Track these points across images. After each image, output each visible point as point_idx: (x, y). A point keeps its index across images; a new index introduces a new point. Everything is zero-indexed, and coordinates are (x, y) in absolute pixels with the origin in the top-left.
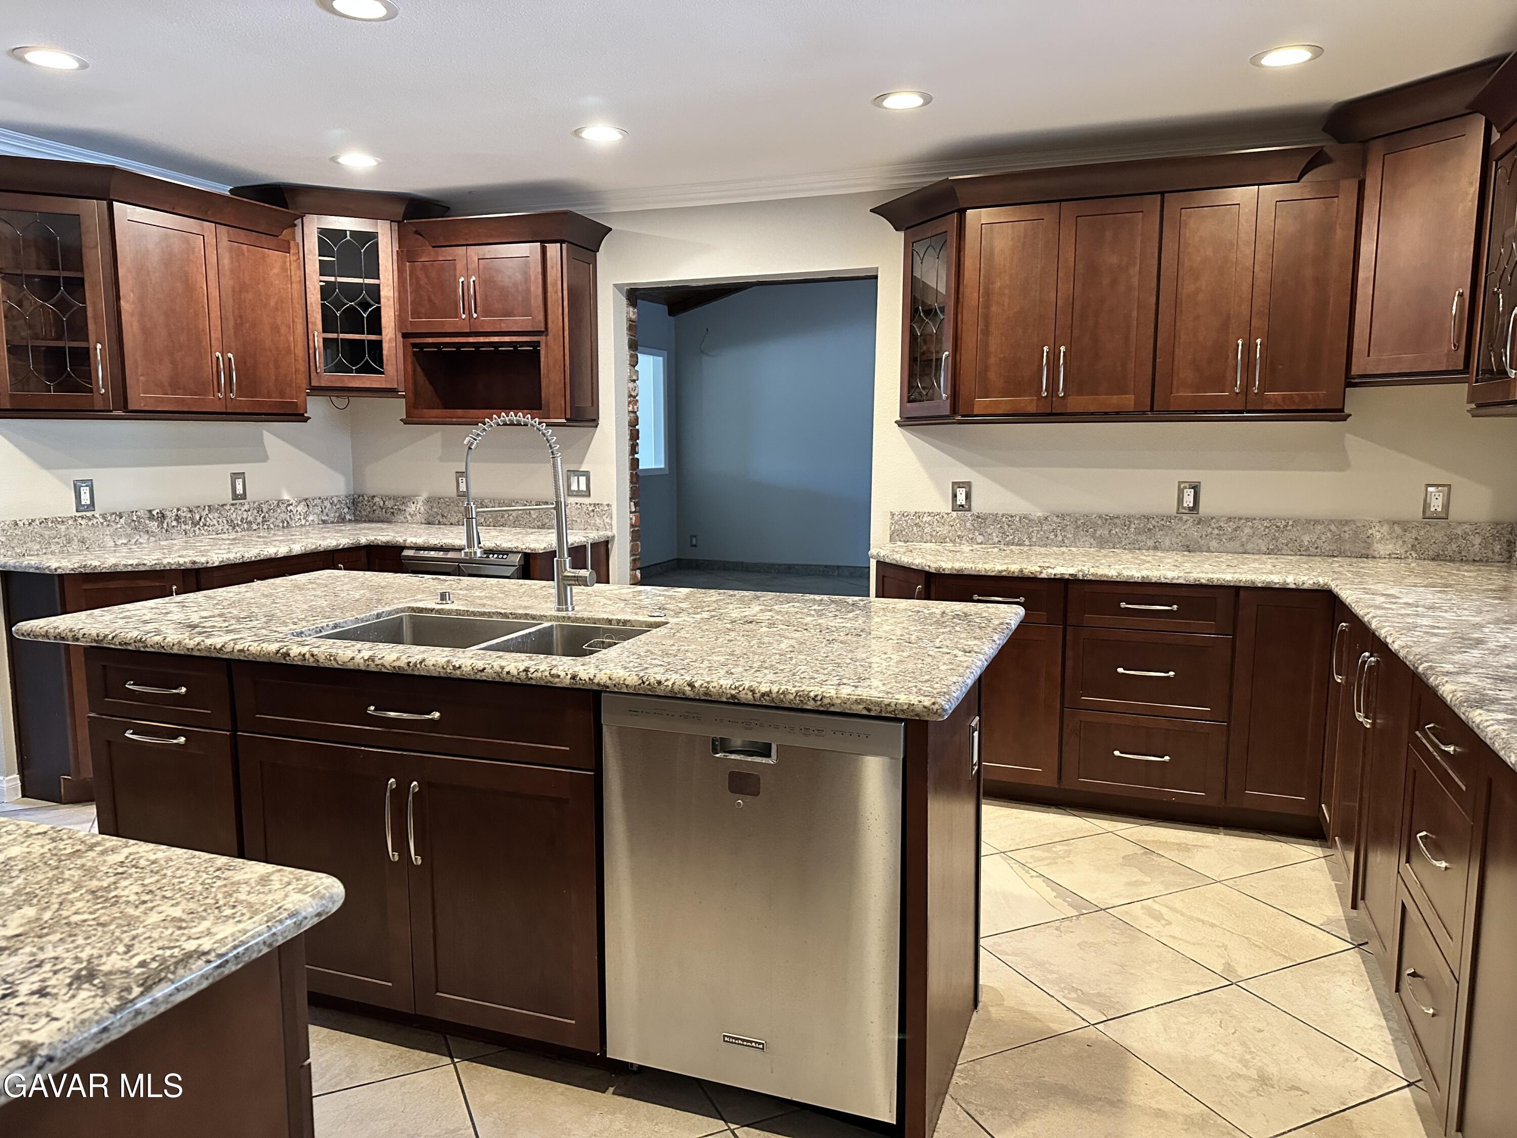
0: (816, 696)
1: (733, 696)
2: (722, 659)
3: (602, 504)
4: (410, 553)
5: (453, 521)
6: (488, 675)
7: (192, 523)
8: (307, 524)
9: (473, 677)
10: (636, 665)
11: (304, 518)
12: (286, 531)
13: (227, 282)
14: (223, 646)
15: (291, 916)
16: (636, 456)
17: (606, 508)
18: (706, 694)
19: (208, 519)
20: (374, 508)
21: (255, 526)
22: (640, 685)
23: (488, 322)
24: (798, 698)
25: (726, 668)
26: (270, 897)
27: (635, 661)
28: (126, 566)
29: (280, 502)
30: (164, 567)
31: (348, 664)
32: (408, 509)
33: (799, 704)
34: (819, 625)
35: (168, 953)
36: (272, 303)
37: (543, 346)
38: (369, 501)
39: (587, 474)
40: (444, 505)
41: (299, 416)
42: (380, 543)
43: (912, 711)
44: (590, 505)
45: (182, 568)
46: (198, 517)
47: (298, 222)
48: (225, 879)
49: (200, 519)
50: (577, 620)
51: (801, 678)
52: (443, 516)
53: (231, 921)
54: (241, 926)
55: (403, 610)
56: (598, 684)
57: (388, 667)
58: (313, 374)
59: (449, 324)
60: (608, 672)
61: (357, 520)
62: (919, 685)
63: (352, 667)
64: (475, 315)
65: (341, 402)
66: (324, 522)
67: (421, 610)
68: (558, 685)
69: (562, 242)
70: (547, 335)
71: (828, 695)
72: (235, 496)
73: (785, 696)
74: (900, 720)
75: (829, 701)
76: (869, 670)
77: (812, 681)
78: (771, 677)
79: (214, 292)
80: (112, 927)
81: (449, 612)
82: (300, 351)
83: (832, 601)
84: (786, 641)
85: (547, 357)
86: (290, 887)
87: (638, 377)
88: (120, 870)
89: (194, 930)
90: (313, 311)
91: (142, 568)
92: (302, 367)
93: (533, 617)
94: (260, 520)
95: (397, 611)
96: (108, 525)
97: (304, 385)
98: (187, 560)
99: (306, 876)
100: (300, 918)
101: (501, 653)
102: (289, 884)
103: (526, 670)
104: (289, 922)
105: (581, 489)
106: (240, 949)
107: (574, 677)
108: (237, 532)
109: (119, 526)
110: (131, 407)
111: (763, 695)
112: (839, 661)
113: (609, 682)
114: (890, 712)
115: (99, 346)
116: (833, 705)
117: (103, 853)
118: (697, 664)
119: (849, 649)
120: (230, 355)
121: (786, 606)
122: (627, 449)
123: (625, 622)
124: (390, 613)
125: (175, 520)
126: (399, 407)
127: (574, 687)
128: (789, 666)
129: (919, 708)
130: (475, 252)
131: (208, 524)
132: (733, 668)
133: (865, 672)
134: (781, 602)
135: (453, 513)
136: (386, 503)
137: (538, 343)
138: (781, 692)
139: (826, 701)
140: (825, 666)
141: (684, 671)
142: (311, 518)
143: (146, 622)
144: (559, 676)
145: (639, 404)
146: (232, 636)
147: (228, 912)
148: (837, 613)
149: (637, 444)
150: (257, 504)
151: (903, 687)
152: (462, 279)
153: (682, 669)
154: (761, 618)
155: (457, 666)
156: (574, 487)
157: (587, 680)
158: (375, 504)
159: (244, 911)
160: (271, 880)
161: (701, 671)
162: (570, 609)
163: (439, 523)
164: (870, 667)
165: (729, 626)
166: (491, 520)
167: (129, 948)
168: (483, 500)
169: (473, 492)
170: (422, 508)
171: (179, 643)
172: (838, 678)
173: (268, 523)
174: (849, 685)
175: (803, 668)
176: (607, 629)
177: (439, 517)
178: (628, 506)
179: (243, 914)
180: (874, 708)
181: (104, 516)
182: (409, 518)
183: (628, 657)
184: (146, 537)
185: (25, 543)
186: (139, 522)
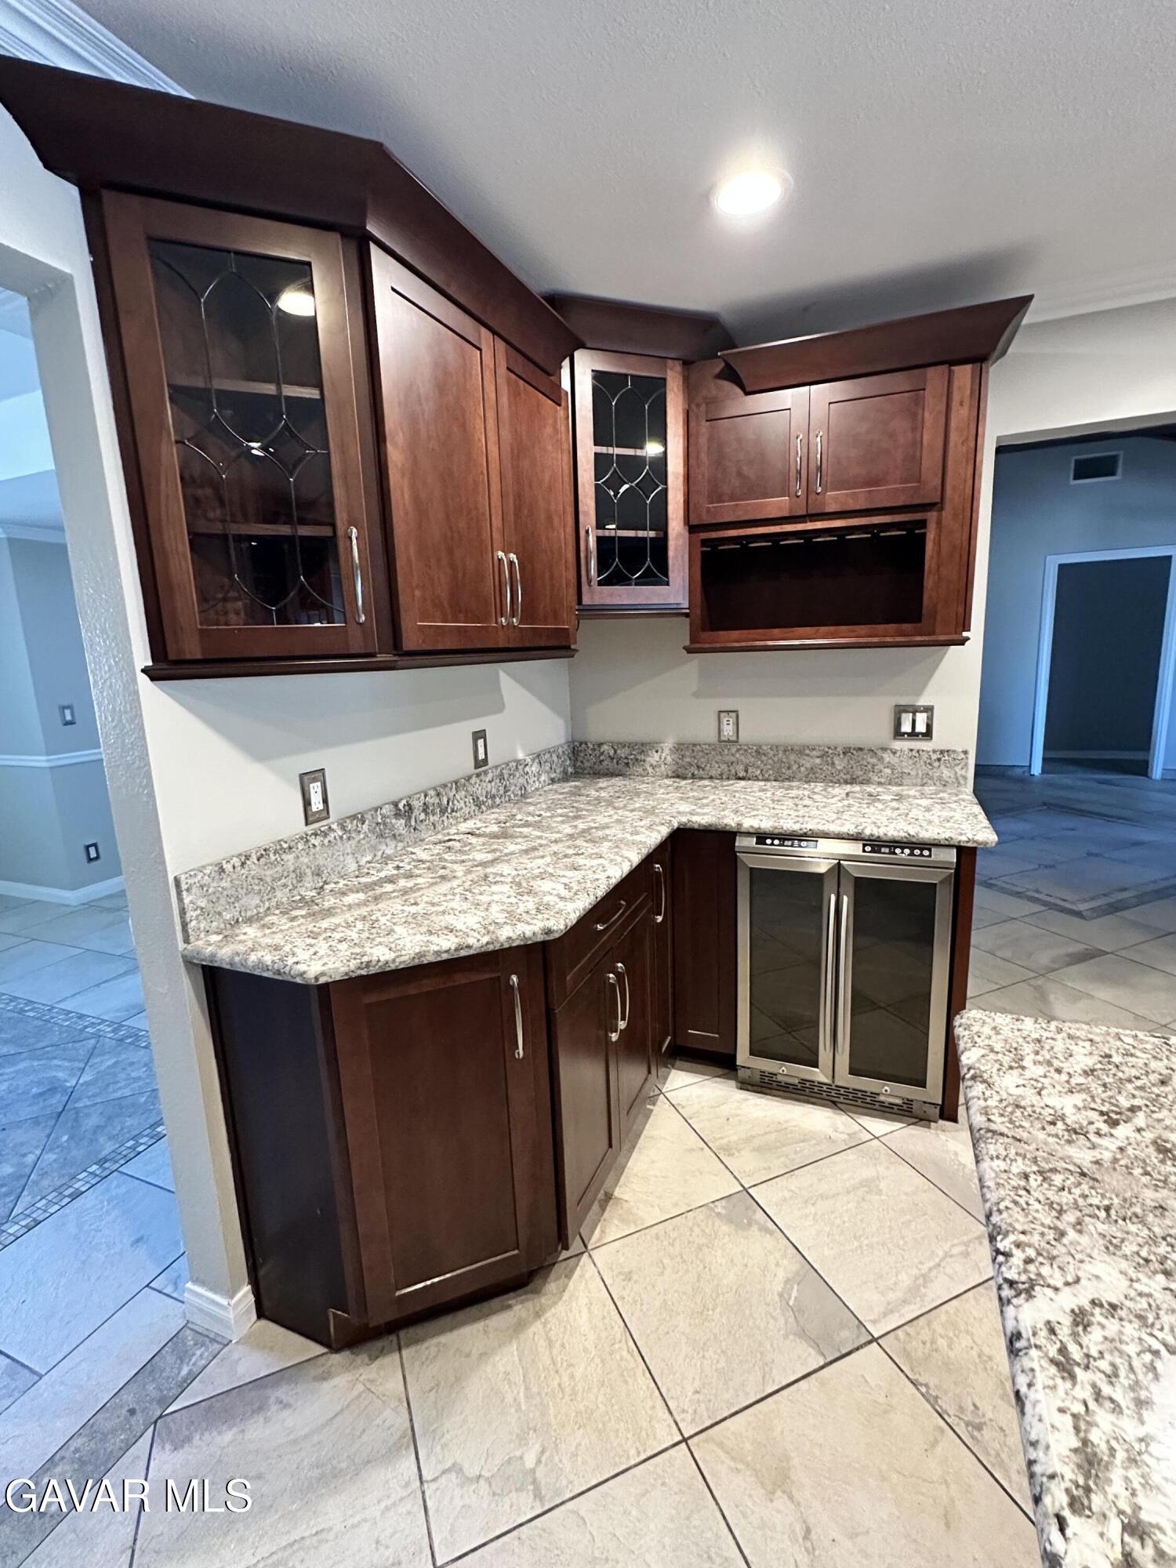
3: (954, 751)
5: (713, 773)
7: (440, 812)
8: (540, 786)
11: (537, 780)
17: (963, 756)
19: (456, 802)
20: (602, 758)
21: (498, 800)
29: (518, 762)
30: (502, 945)
32: (648, 759)
37: (931, 523)
38: (594, 750)
39: (929, 710)
40: (701, 754)
42: (696, 826)
44: (934, 751)
45: (530, 942)
46: (445, 801)
47: (566, 358)
49: (448, 804)
52: (698, 767)
58: (585, 587)
59: (774, 505)
61: (578, 773)
66: (554, 781)
70: (942, 509)
72: (478, 764)
79: (493, 451)
82: (565, 558)
85: (938, 543)
90: (585, 497)
92: (572, 577)
94: (502, 791)
96: (349, 838)
105: (918, 730)
108: (483, 812)
109: (362, 836)
110: (405, 644)
115: (354, 533)
120: (514, 557)
125: (423, 810)
126: (681, 631)
131: (455, 809)
135: (714, 763)
136: (619, 751)
137: (922, 524)
142: (542, 778)
150: (497, 769)
156: (906, 728)
158: (602, 753)
163: (693, 776)
166: (771, 772)
168: (760, 747)
169: (744, 737)
170: (669, 758)
173: (509, 793)
177: (694, 770)
181: (341, 824)
182: (650, 770)
184: (392, 844)
185: (238, 899)
186: (385, 824)
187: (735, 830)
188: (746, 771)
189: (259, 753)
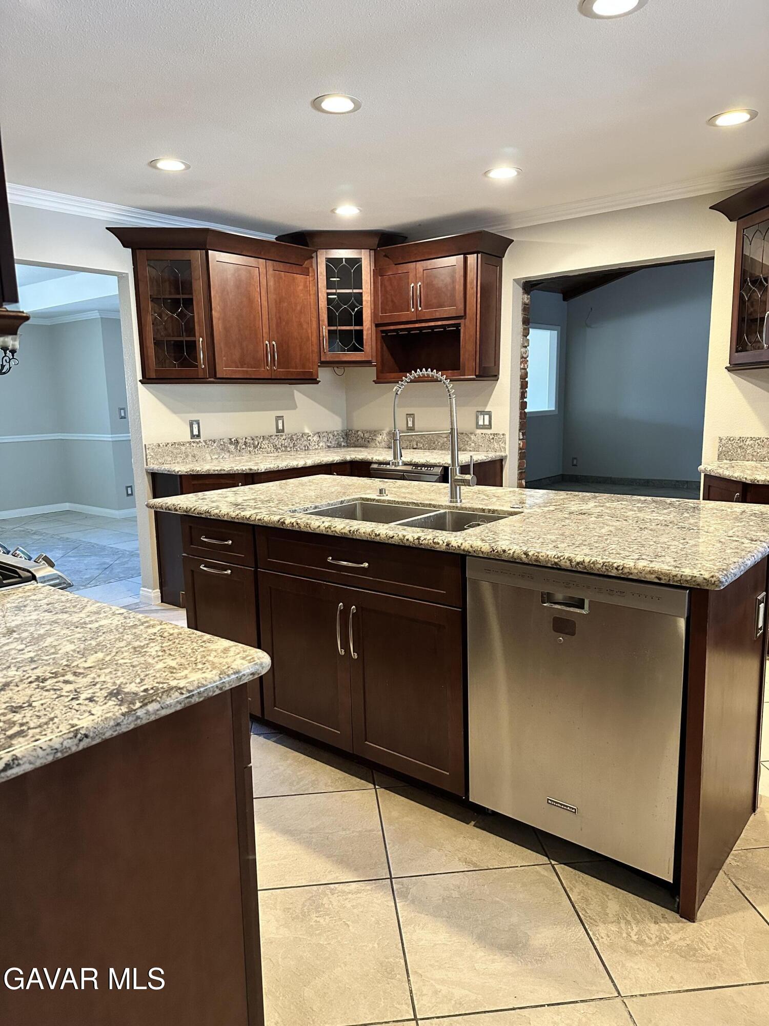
0: (619, 566)
1: (556, 563)
2: (553, 538)
3: (499, 434)
4: (375, 466)
6: (395, 540)
7: (254, 447)
8: (319, 448)
9: (387, 542)
10: (491, 539)
11: (317, 445)
12: (307, 452)
13: (272, 297)
14: (250, 517)
15: (235, 673)
16: (525, 400)
17: (502, 436)
18: (536, 561)
19: (262, 444)
20: (358, 438)
21: (289, 449)
22: (491, 552)
23: (428, 313)
24: (604, 567)
25: (554, 544)
26: (226, 660)
27: (491, 536)
28: (214, 470)
29: (303, 434)
30: (235, 472)
31: (317, 530)
32: (377, 439)
33: (605, 572)
34: (638, 517)
35: (161, 686)
36: (299, 308)
37: (462, 326)
38: (355, 434)
39: (489, 414)
41: (314, 381)
42: (358, 459)
43: (694, 581)
44: (491, 434)
45: (245, 472)
46: (256, 443)
47: (314, 255)
48: (205, 648)
49: (258, 444)
50: (462, 508)
51: (609, 553)
53: (200, 672)
54: (204, 675)
55: (357, 499)
56: (464, 550)
57: (339, 533)
58: (322, 354)
59: (404, 315)
60: (471, 542)
61: (348, 446)
62: (704, 563)
63: (319, 532)
64: (420, 309)
65: (339, 371)
66: (329, 447)
67: (368, 500)
68: (438, 549)
69: (477, 253)
70: (465, 319)
71: (628, 566)
72: (278, 431)
73: (594, 565)
74: (685, 588)
75: (629, 571)
76: (666, 550)
77: (618, 555)
78: (587, 551)
79: (265, 303)
80: (138, 668)
81: (384, 501)
82: (314, 339)
83: (654, 501)
84: (607, 528)
85: (465, 333)
86: (239, 656)
87: (529, 344)
88: (153, 637)
89: (178, 675)
90: (322, 313)
91: (223, 472)
92: (316, 349)
93: (434, 506)
94: (291, 445)
95: (354, 500)
96: (208, 447)
97: (317, 360)
98: (247, 468)
99: (250, 650)
100: (241, 674)
101: (406, 527)
102: (239, 653)
103: (419, 539)
104: (233, 677)
105: (485, 424)
106: (202, 689)
107: (448, 545)
108: (279, 452)
109: (214, 448)
110: (218, 376)
111: (578, 563)
112: (644, 543)
113: (470, 549)
114: (677, 582)
115: (201, 339)
116: (631, 574)
117: (148, 627)
118: (534, 540)
119: (655, 534)
120: (274, 343)
121: (616, 504)
122: (518, 395)
123: (494, 511)
124: (349, 501)
125: (244, 444)
126: (372, 372)
127: (448, 551)
128: (603, 544)
129: (700, 580)
130: (421, 266)
131: (262, 447)
132: (560, 544)
133: (663, 552)
134: (613, 500)
136: (365, 435)
137: (458, 325)
138: (591, 562)
139: (626, 571)
140: (632, 546)
141: (523, 544)
142: (321, 444)
143: (213, 502)
144: (438, 543)
145: (529, 363)
146: (257, 511)
147: (200, 666)
148: (655, 510)
149: (526, 391)
150: (290, 435)
151: (690, 564)
152: (412, 285)
153: (523, 543)
154: (593, 511)
155: (378, 534)
156: (481, 423)
157: (457, 547)
158: (358, 436)
159: (209, 667)
160: (230, 651)
161: (535, 545)
162: (459, 501)
164: (668, 548)
165: (566, 516)
166: (427, 445)
167: (142, 680)
169: (417, 427)
170: (386, 439)
171: (228, 514)
172: (639, 554)
173: (297, 447)
174: (646, 560)
175: (613, 546)
176: (482, 515)
178: (517, 434)
179: (208, 668)
180: (664, 578)
181: (205, 442)
182: (378, 444)
183: (487, 533)
184: (228, 454)
185: (164, 456)
186: (224, 445)
187: (371, 461)
188: (417, 445)
189: (175, 411)
